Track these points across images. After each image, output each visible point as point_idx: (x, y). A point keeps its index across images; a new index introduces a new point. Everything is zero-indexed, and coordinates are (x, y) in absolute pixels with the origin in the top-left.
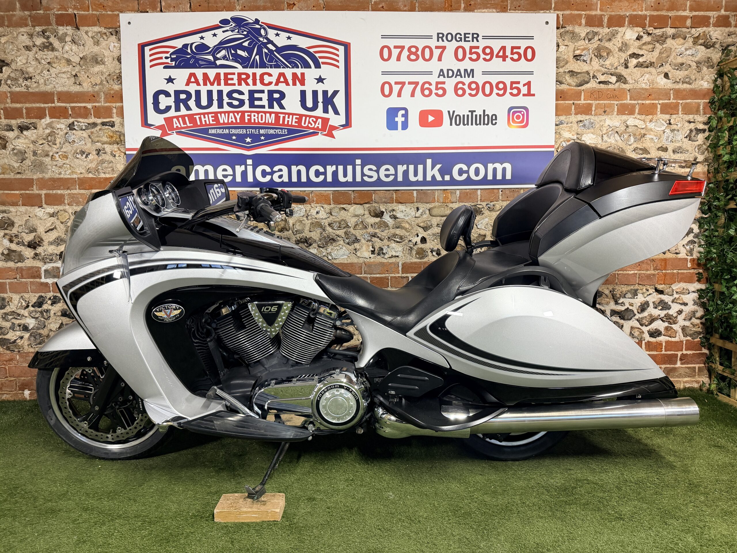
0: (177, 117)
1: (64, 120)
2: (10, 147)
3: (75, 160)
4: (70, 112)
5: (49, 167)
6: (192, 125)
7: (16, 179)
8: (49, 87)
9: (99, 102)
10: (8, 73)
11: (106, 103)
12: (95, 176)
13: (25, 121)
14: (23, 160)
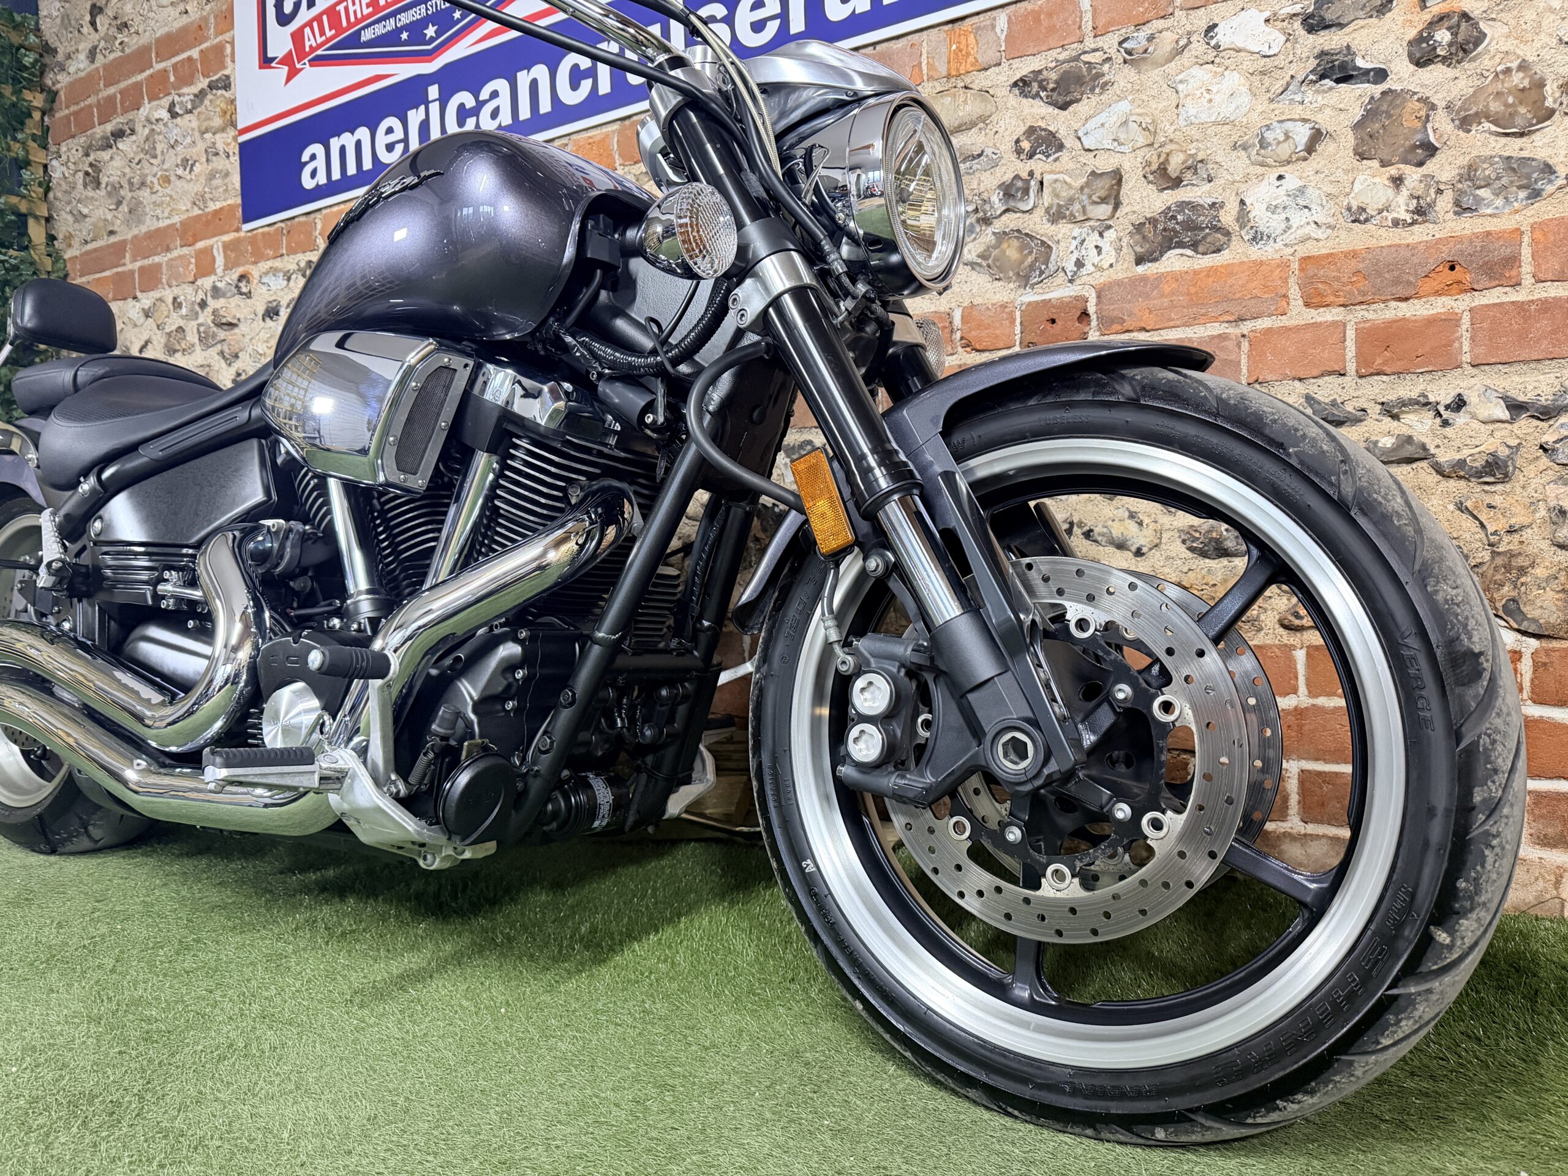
0: (309, 24)
1: (165, 100)
2: (104, 180)
3: (179, 183)
4: (172, 79)
5: (147, 209)
6: (333, 32)
7: (108, 246)
8: (147, 33)
9: (206, 39)
10: (105, 28)
11: (216, 37)
12: (200, 212)
13: (121, 119)
14: (119, 203)
